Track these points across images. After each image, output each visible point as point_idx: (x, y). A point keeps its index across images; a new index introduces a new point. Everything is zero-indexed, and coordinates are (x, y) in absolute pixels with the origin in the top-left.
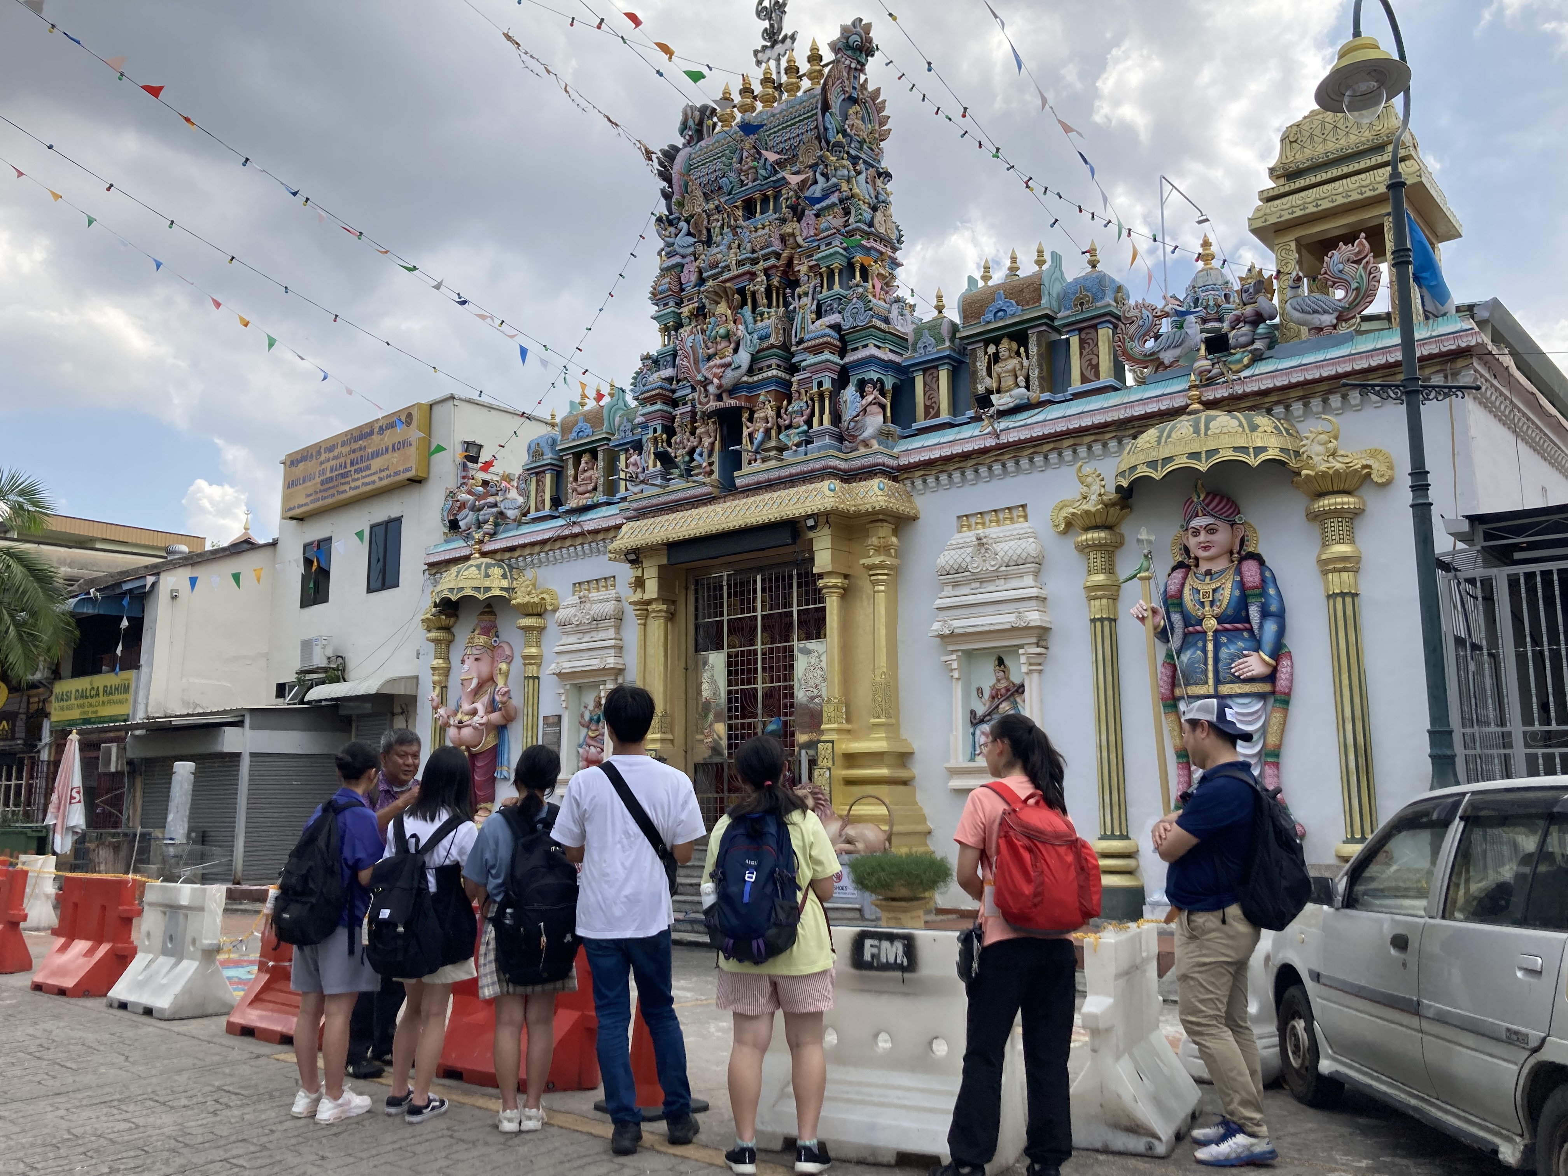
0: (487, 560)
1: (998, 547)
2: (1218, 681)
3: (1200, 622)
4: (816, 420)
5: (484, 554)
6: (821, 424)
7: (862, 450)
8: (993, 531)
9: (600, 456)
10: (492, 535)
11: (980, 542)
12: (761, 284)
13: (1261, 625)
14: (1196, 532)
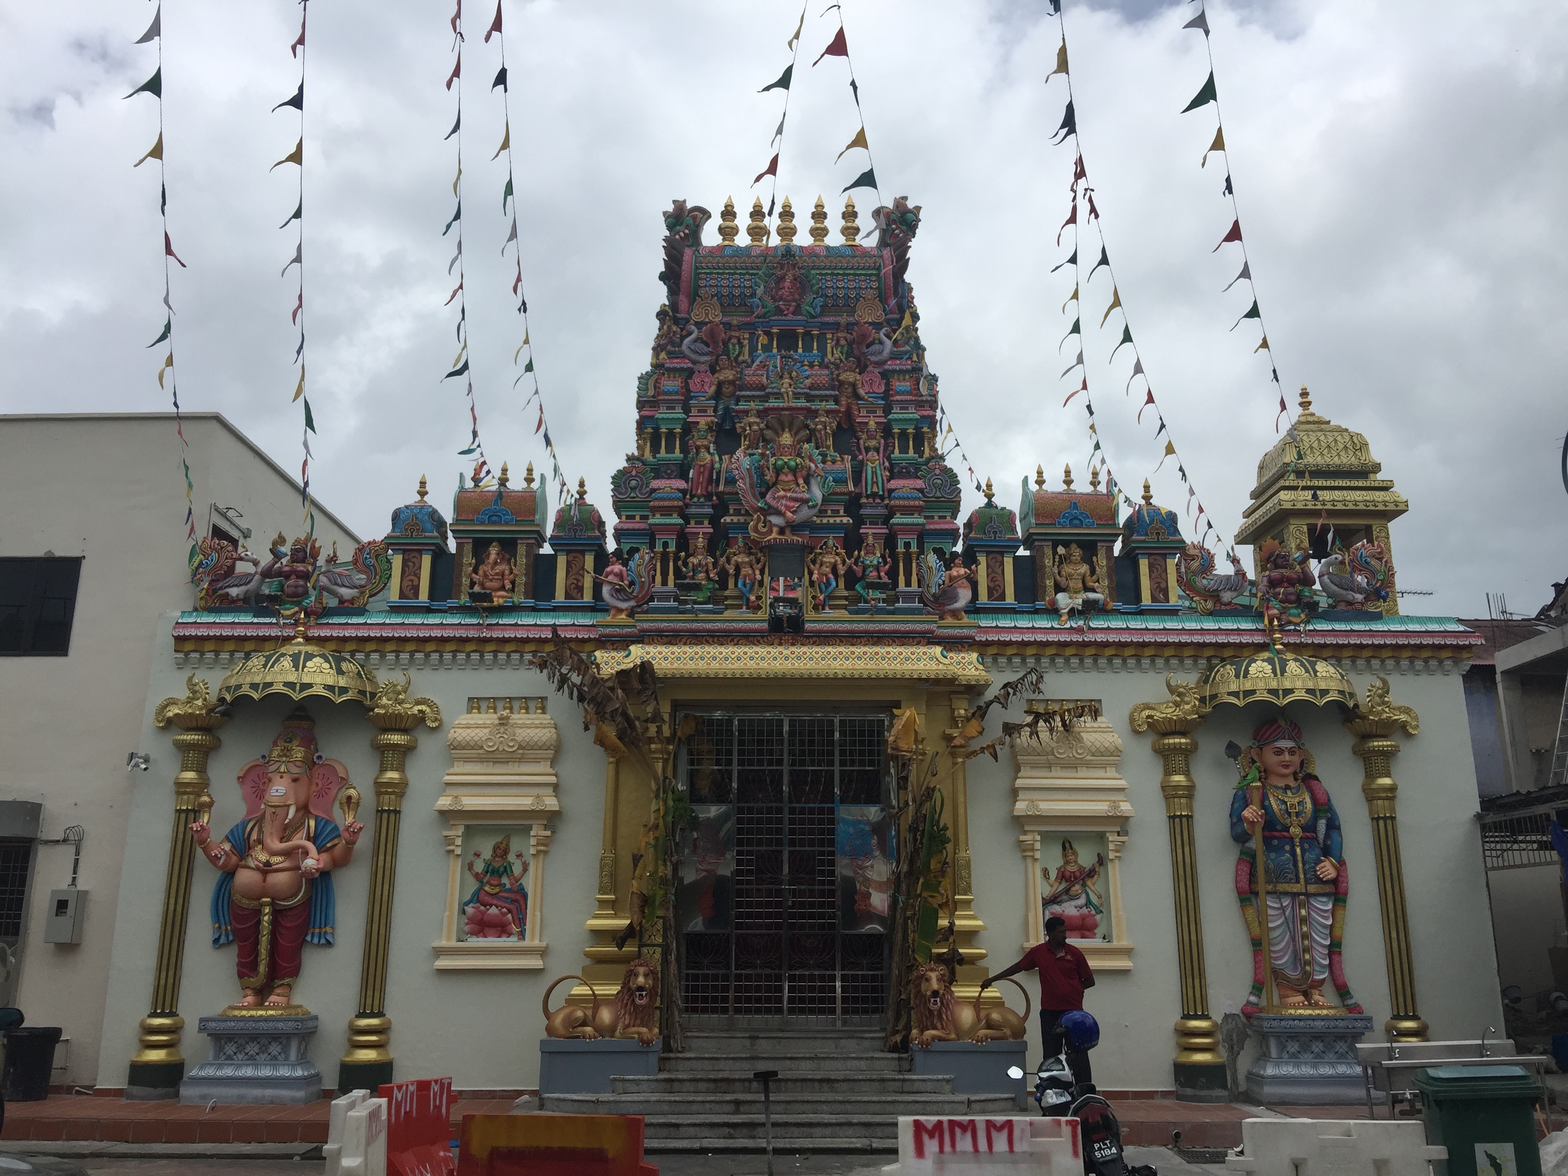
0: (310, 649)
1: (1085, 738)
2: (1307, 882)
3: (1287, 829)
4: (902, 579)
5: (308, 640)
6: (908, 584)
7: (949, 620)
12: (824, 424)
13: (1327, 836)
14: (1280, 752)
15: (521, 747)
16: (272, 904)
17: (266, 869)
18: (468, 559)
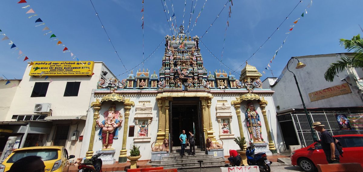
0: (115, 94)
1: (226, 105)
8: (225, 103)
9: (146, 80)
10: (117, 90)
11: (224, 104)
12: (189, 63)
13: (258, 118)
14: (251, 107)
15: (147, 108)
16: (109, 132)
17: (108, 127)
18: (139, 81)
